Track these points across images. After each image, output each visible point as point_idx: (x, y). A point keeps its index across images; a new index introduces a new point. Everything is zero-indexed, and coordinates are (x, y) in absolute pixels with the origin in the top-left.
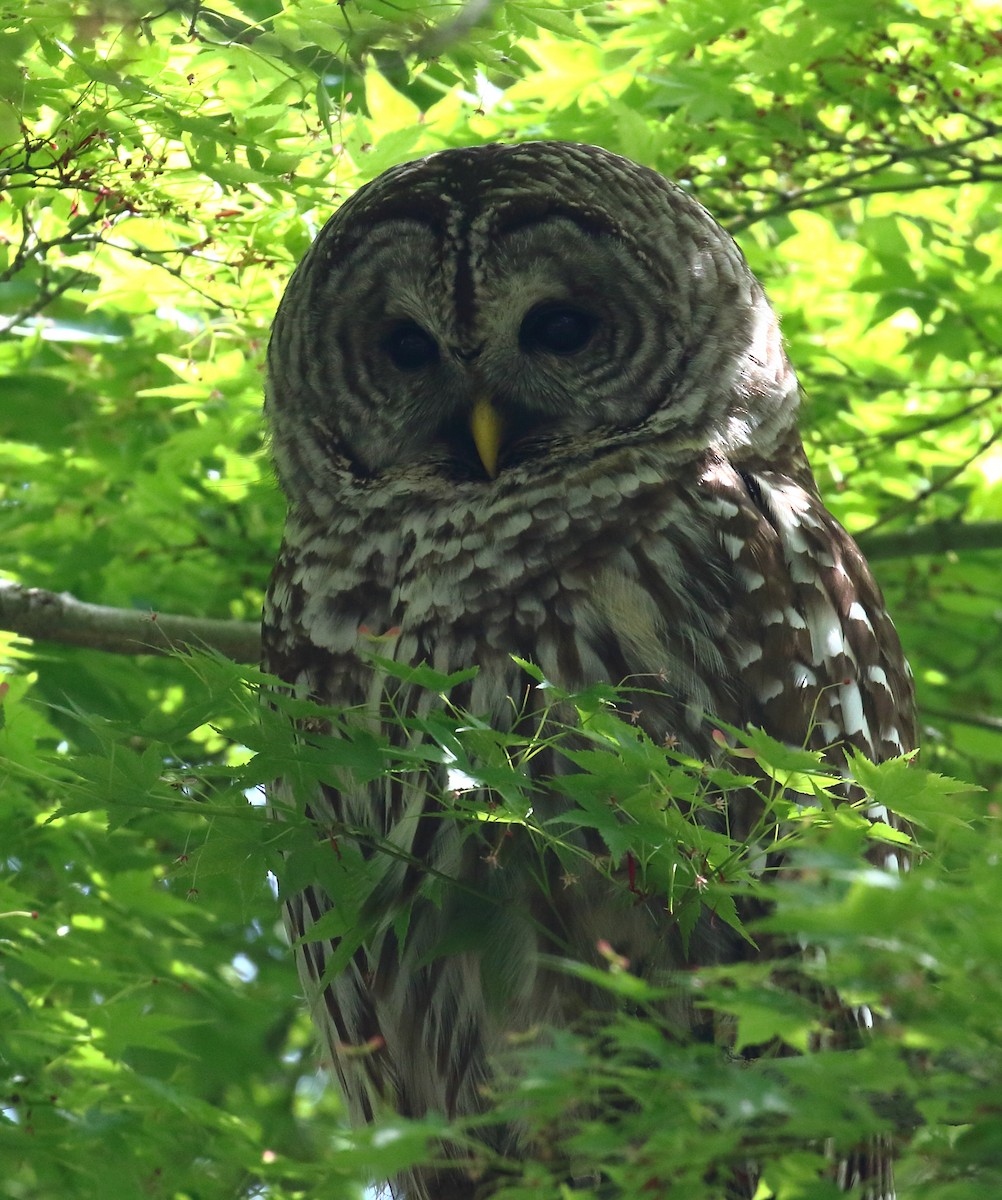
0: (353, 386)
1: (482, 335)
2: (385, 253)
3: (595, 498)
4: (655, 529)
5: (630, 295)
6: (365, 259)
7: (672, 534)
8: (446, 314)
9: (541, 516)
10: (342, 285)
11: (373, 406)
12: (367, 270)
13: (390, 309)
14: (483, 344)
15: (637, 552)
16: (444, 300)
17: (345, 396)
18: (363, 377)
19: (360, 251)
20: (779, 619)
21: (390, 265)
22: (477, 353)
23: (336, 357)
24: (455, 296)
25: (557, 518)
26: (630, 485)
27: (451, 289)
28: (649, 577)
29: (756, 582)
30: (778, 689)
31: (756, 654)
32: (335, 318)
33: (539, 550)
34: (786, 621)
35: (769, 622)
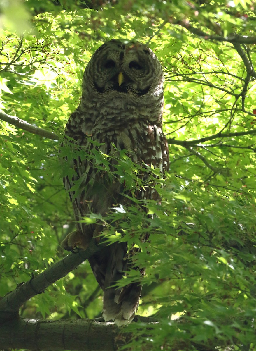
0: (98, 71)
1: (123, 61)
2: (109, 49)
3: (126, 115)
4: (133, 127)
5: (149, 65)
6: (105, 50)
7: (136, 129)
8: (118, 57)
9: (117, 115)
10: (100, 54)
11: (101, 74)
12: (105, 51)
13: (108, 58)
14: (123, 63)
15: (129, 131)
16: (118, 55)
17: (96, 73)
18: (100, 70)
19: (104, 49)
20: (151, 148)
21: (110, 50)
22: (122, 64)
23: (96, 67)
24: (120, 55)
25: (119, 117)
26: (131, 116)
27: (120, 54)
28: (130, 136)
29: (149, 141)
30: (149, 158)
31: (146, 152)
32: (97, 59)
33: (114, 122)
34: (152, 148)
35: (149, 148)
